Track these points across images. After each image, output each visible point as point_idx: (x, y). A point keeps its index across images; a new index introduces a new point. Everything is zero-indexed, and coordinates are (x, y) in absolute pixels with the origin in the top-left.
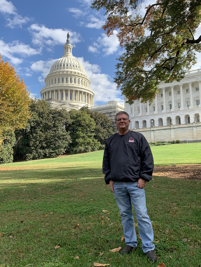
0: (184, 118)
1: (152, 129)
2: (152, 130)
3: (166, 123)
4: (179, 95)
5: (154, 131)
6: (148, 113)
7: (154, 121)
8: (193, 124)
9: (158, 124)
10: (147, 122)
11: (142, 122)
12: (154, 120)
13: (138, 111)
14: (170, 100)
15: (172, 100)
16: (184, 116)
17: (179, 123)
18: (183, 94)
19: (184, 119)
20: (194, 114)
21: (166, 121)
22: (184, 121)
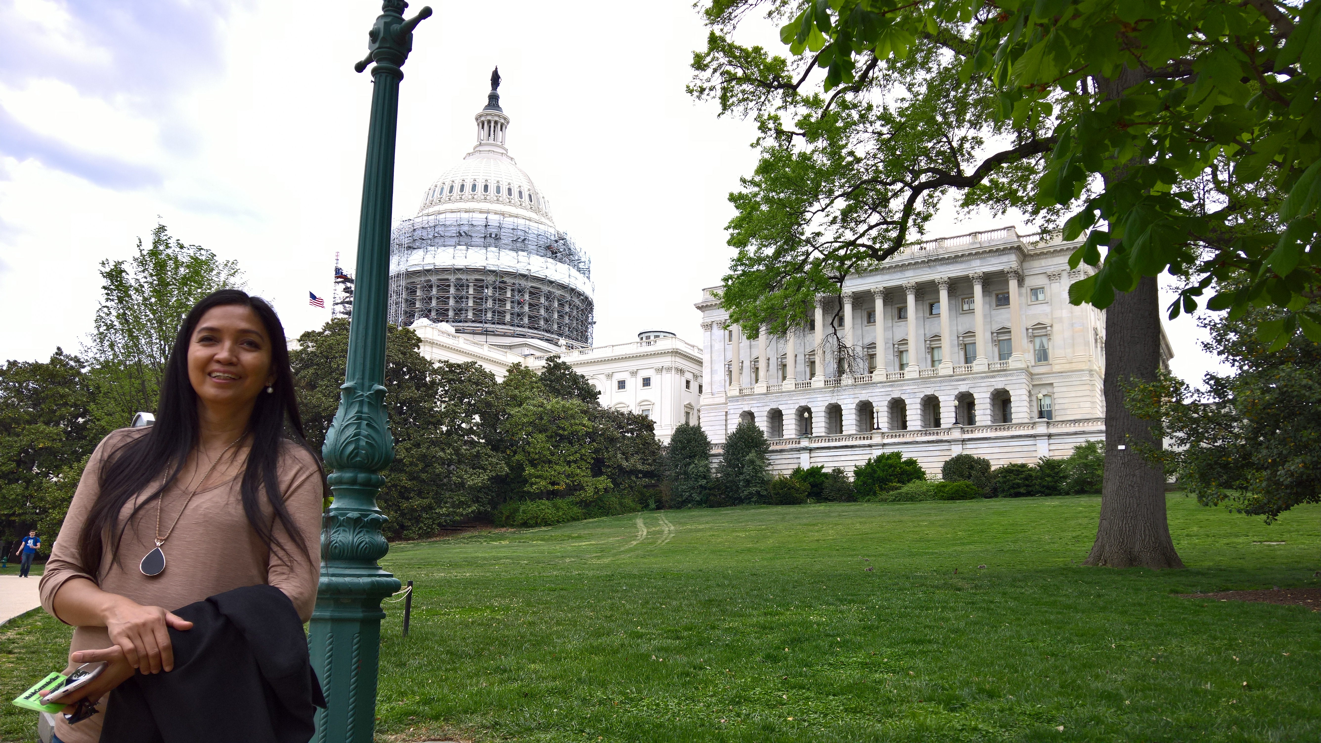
0: (919, 406)
1: (805, 443)
2: (805, 449)
3: (854, 422)
4: (902, 323)
5: (811, 450)
6: (789, 385)
7: (810, 413)
8: (953, 431)
9: (823, 424)
10: (784, 417)
11: (766, 414)
12: (813, 410)
13: (753, 375)
14: (867, 341)
15: (875, 338)
16: (919, 400)
17: (900, 424)
18: (917, 318)
19: (919, 412)
20: (956, 392)
21: (854, 417)
22: (919, 417)
